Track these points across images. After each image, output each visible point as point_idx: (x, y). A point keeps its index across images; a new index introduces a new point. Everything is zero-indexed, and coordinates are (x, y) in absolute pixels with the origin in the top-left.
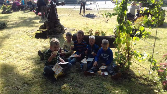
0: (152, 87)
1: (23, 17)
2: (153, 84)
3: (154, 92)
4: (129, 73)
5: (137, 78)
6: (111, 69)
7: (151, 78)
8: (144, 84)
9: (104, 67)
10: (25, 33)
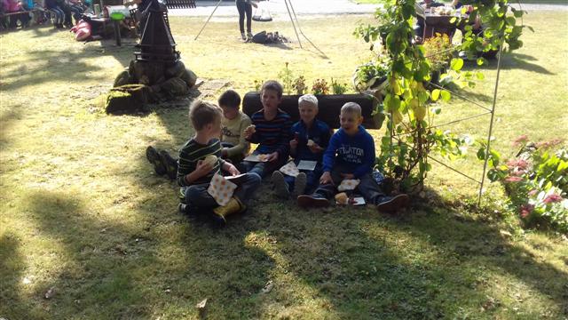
0: (492, 226)
1: (39, 49)
2: (494, 218)
3: (499, 234)
4: (422, 195)
5: (447, 206)
6: (372, 187)
7: (484, 203)
8: (470, 220)
9: (350, 184)
10: (69, 101)
